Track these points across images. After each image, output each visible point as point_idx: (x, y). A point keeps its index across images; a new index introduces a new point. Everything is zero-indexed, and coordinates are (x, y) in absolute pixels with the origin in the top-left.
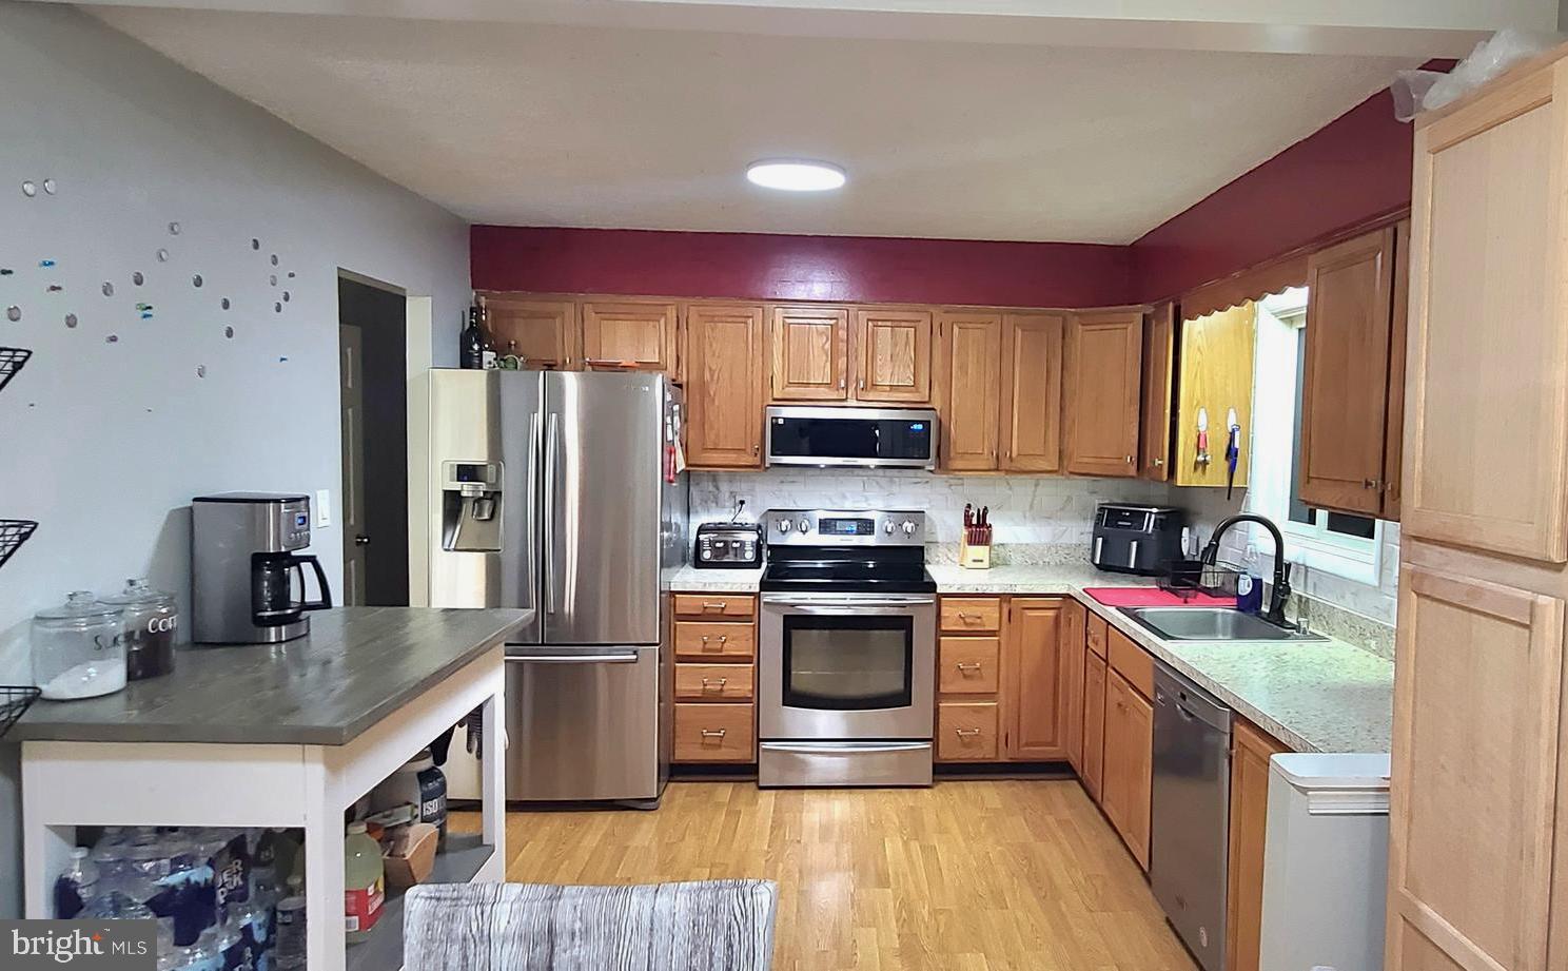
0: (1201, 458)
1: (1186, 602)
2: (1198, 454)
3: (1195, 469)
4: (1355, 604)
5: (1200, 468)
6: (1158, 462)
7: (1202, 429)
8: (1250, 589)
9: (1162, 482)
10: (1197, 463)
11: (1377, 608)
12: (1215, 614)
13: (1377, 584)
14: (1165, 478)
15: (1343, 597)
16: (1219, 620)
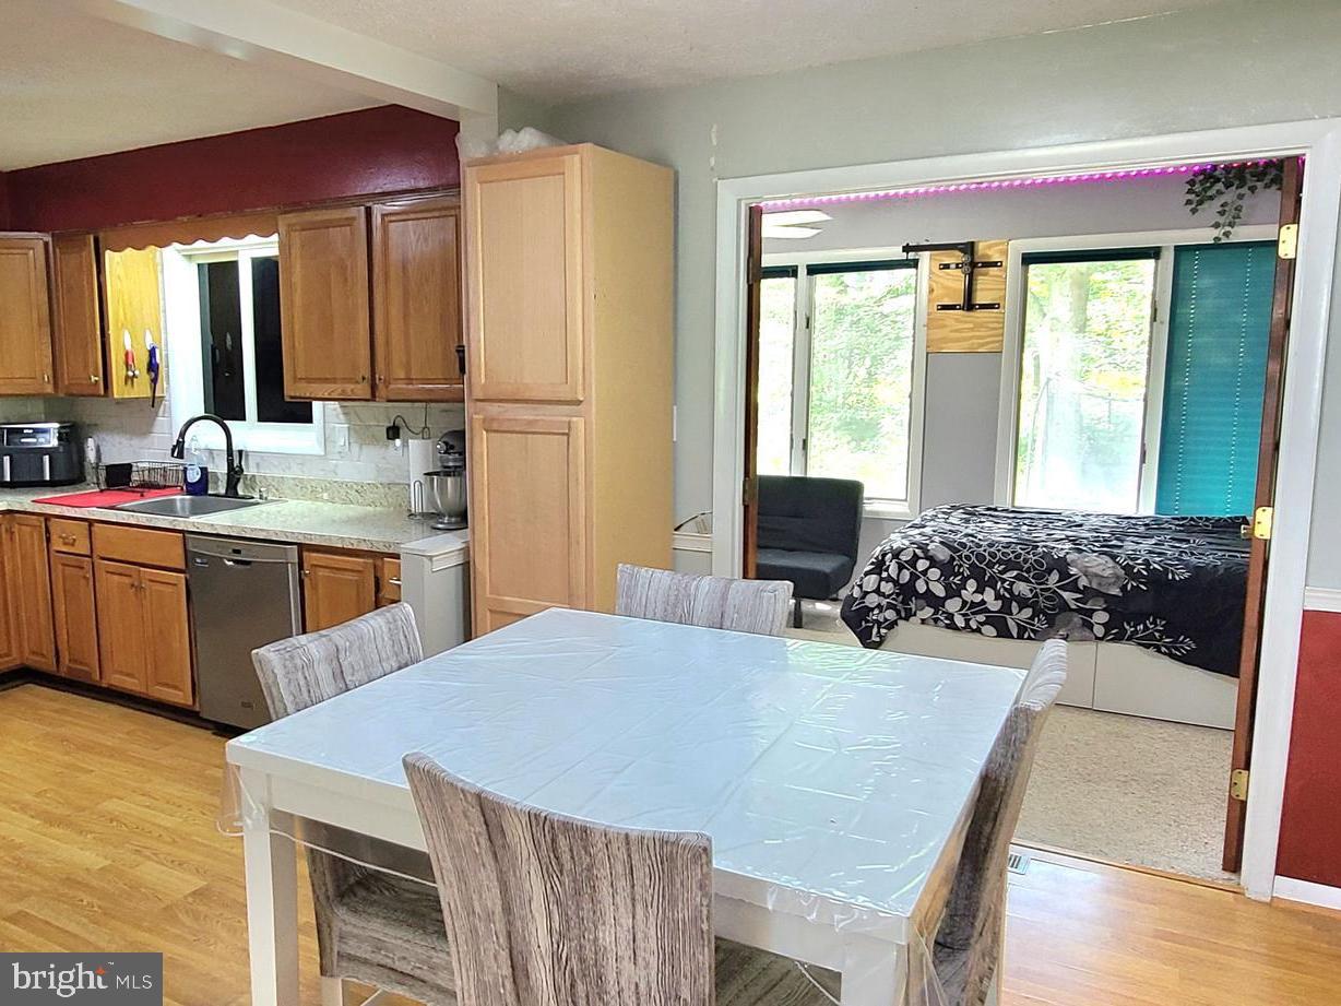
0: (130, 374)
1: (142, 496)
2: (127, 370)
3: (126, 383)
4: (303, 472)
5: (129, 382)
6: (93, 379)
7: (128, 348)
8: (199, 477)
9: (99, 396)
10: (127, 377)
11: (323, 470)
12: (175, 500)
13: (323, 453)
14: (102, 392)
15: (289, 468)
16: (178, 504)
